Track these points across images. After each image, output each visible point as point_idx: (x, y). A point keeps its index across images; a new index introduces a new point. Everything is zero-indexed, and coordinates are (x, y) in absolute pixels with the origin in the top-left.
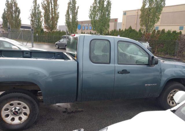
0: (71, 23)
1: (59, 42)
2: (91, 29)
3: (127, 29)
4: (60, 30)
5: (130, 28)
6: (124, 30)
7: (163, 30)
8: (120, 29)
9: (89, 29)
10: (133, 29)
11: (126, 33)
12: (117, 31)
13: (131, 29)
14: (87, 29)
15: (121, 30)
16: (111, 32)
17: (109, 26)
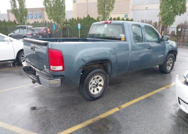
0: (19, 11)
1: (14, 33)
2: (36, 17)
3: (85, 17)
4: (5, 20)
5: (88, 16)
6: (82, 18)
7: (118, 18)
8: (78, 18)
9: (34, 17)
10: (91, 17)
11: (85, 21)
12: (75, 19)
13: (90, 17)
14: (32, 18)
15: (80, 18)
16: (69, 20)
17: (65, 14)
